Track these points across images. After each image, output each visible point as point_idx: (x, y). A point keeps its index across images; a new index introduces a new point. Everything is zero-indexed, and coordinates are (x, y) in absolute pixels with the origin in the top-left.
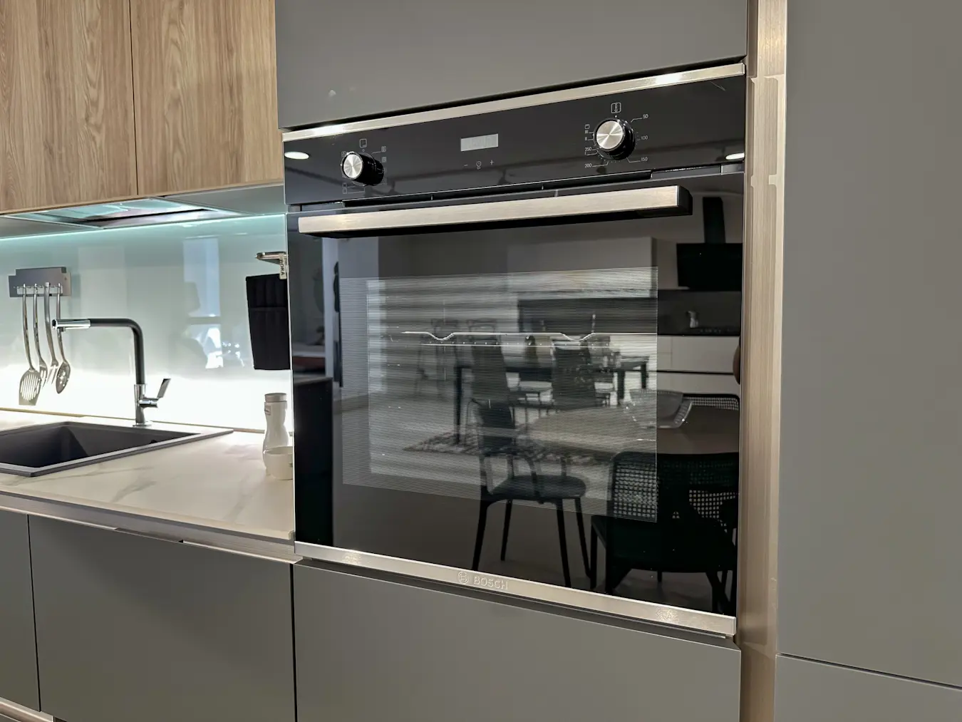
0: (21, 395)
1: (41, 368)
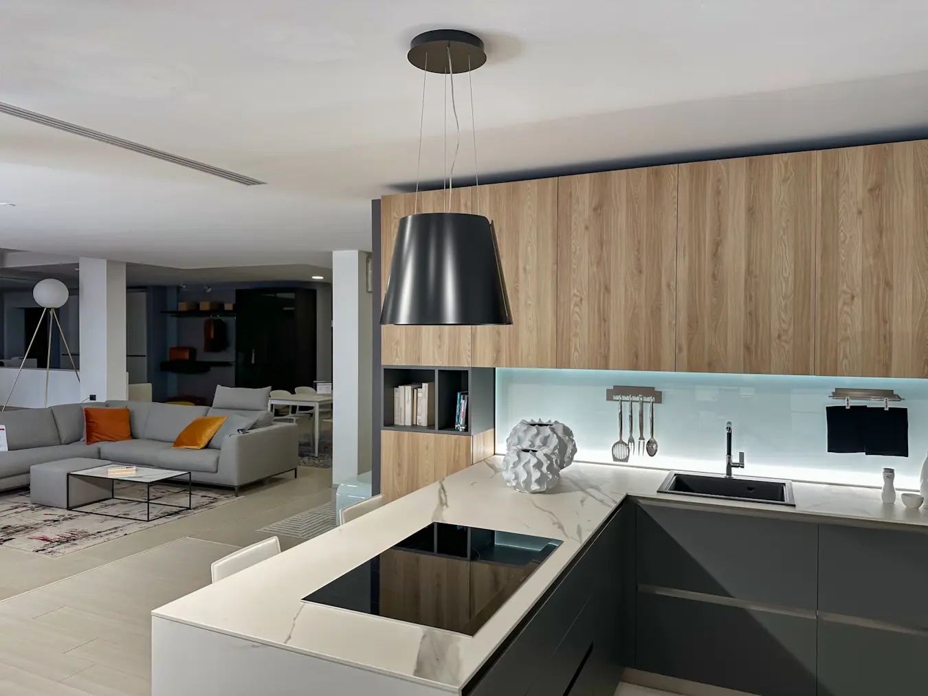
0: (614, 456)
1: (629, 442)
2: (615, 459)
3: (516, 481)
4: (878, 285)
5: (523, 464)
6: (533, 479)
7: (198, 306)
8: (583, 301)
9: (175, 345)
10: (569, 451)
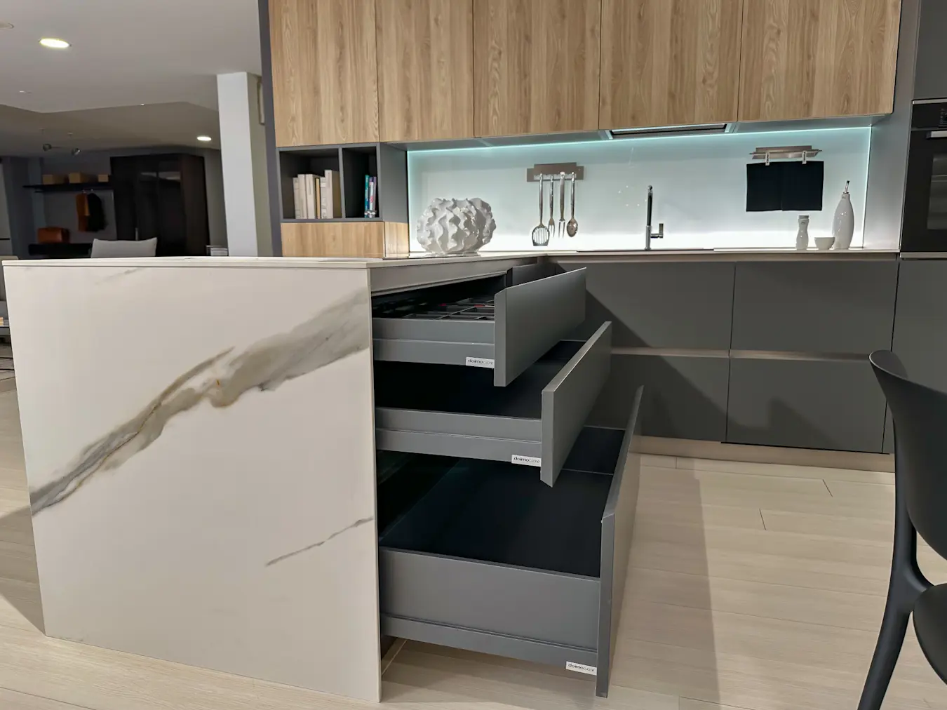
0: (533, 241)
1: (549, 225)
2: (535, 244)
3: (431, 239)
4: (805, 17)
5: (439, 219)
6: (450, 235)
7: (67, 179)
8: (502, 55)
9: (44, 225)
10: (487, 226)
